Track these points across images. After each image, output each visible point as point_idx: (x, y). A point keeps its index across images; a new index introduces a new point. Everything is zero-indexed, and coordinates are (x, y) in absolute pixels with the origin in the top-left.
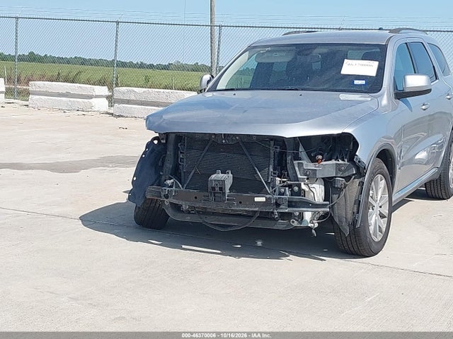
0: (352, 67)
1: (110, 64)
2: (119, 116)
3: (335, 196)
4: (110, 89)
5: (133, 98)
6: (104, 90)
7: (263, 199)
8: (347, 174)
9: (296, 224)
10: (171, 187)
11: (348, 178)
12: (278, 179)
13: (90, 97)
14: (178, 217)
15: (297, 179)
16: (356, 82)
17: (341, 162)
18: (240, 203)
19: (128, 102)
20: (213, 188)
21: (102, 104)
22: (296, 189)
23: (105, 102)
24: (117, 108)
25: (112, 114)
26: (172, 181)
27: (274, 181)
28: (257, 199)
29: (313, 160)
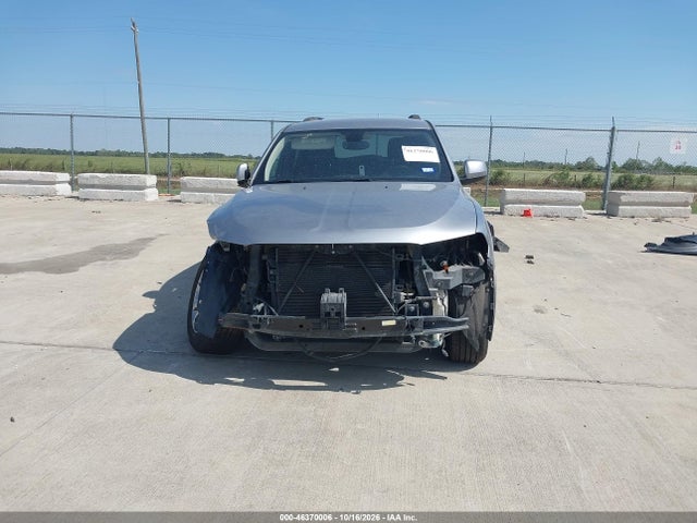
0: (412, 154)
1: (69, 153)
2: (85, 199)
3: (461, 307)
4: (71, 174)
5: (96, 182)
6: (66, 176)
7: (393, 323)
8: (476, 281)
9: (426, 345)
10: (262, 313)
11: (476, 285)
12: (403, 294)
13: (54, 183)
14: (268, 347)
15: (428, 294)
16: (425, 170)
17: (467, 267)
18: (363, 329)
19: (93, 186)
20: (328, 314)
21: (65, 189)
22: (426, 304)
23: (68, 187)
24: (81, 192)
25: (78, 198)
26: (262, 305)
27: (398, 297)
28: (384, 323)
29: (438, 268)
